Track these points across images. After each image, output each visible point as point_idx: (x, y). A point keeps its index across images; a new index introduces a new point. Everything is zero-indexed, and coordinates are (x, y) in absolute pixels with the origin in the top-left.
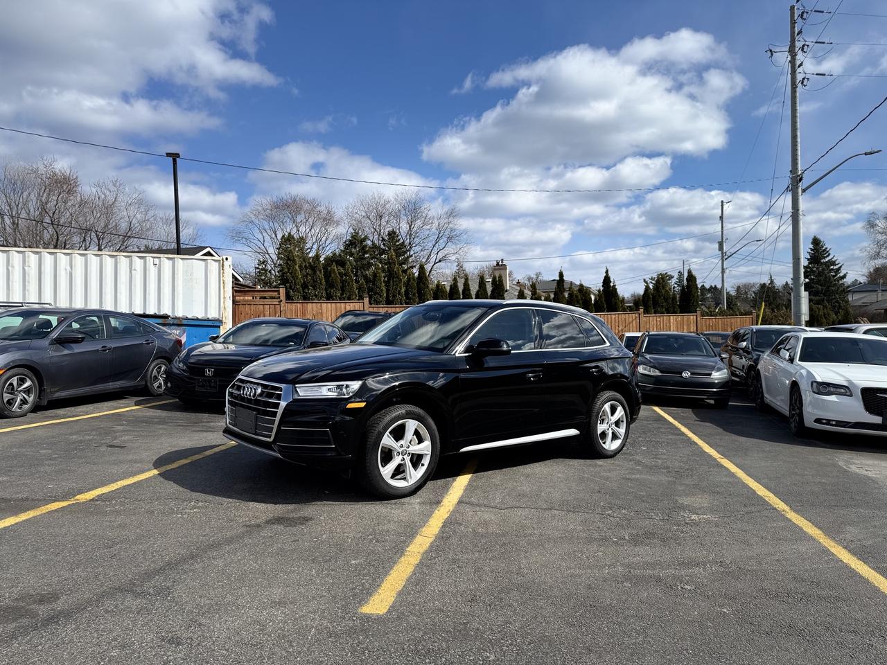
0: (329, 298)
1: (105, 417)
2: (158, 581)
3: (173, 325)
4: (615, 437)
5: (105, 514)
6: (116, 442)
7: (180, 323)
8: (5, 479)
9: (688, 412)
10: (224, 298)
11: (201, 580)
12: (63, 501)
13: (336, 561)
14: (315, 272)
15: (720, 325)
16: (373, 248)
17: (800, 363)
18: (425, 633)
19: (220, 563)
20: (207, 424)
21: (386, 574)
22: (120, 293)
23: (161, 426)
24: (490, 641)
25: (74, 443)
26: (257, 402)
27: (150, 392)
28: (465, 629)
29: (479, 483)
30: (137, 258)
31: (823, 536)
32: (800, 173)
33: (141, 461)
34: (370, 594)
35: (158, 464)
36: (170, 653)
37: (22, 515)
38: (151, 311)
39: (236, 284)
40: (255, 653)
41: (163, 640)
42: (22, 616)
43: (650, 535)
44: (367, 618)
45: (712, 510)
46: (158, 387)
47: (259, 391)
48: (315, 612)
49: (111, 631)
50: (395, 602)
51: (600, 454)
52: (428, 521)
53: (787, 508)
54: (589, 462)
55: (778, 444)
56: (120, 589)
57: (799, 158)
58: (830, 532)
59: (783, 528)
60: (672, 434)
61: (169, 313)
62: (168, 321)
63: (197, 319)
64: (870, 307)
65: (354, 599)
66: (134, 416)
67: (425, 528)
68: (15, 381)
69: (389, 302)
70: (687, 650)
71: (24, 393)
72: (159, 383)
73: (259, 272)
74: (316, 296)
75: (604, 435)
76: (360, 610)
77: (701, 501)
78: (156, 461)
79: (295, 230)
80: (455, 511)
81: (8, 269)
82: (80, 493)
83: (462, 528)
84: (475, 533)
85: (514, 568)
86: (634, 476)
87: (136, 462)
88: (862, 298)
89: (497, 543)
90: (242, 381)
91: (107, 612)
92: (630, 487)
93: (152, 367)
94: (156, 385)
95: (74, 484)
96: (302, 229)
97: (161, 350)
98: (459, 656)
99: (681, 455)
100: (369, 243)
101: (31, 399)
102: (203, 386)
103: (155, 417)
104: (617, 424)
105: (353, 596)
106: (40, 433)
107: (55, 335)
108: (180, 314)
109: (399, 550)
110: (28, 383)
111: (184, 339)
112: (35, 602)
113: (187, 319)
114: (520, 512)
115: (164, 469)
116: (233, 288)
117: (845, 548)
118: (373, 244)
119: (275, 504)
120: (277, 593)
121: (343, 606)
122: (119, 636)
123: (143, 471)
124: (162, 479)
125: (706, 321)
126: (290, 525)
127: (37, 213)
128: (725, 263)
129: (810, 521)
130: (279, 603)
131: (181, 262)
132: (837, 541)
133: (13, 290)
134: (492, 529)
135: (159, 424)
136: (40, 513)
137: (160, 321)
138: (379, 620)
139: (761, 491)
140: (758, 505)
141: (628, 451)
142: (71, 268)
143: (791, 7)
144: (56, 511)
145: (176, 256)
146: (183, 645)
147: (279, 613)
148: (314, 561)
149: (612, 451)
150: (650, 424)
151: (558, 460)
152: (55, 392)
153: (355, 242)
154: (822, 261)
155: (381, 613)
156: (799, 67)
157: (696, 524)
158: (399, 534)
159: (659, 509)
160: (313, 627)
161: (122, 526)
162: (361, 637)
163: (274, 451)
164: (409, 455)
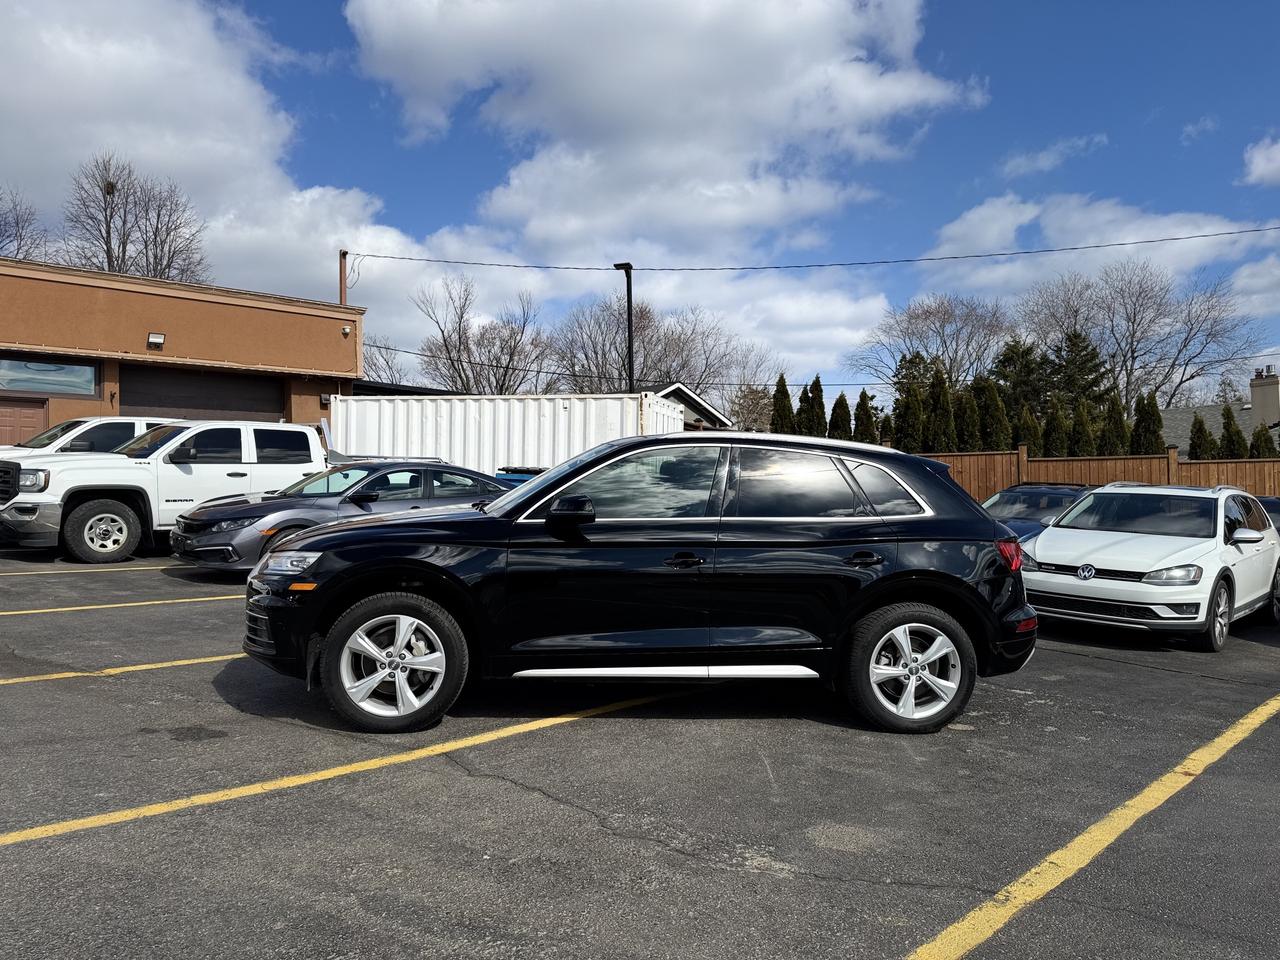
12: (85, 672)
13: (88, 789)
21: (82, 817)
22: (528, 445)
30: (546, 401)
81: (422, 421)
107: (351, 493)
131: (592, 404)
133: (426, 445)
145: (587, 396)
149: (913, 720)
164: (404, 669)
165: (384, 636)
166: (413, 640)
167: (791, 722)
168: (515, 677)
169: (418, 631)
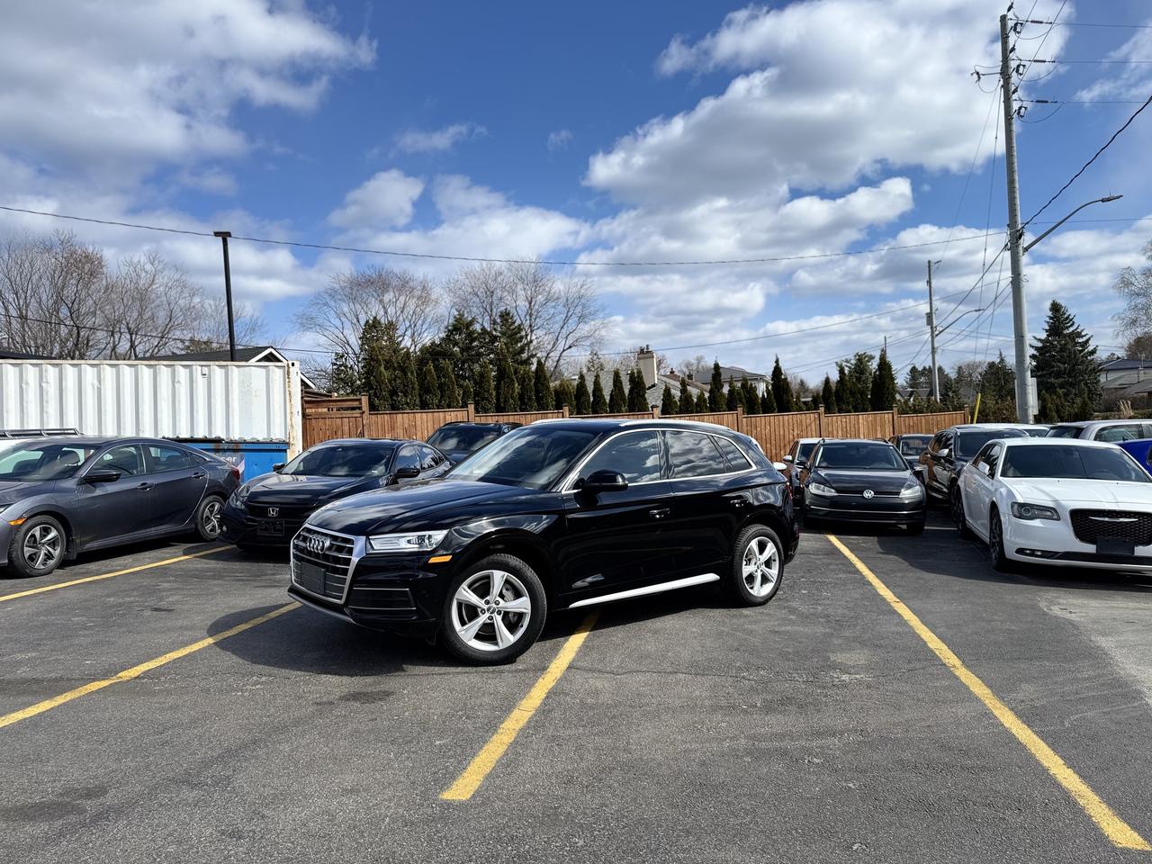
0: (424, 406)
1: (147, 571)
2: (217, 770)
3: (228, 450)
4: (765, 580)
5: (153, 694)
6: (163, 604)
7: (236, 447)
8: (34, 654)
9: (871, 542)
10: (292, 413)
11: (265, 767)
12: (104, 679)
13: (418, 743)
14: (405, 374)
15: (923, 424)
16: (482, 334)
17: (1001, 478)
18: (510, 819)
19: (286, 748)
20: (272, 577)
21: (474, 755)
22: (162, 412)
23: (216, 582)
24: (581, 826)
25: (111, 607)
26: (326, 557)
27: (201, 536)
28: (555, 814)
29: (596, 643)
30: (181, 368)
31: (991, 696)
32: (1020, 226)
33: (192, 628)
34: (453, 778)
35: (214, 629)
36: (230, 848)
37: (58, 697)
38: (200, 434)
39: (306, 392)
40: (323, 845)
41: (223, 834)
42: (68, 813)
43: (786, 701)
44: (448, 805)
45: (867, 669)
46: (211, 530)
47: (327, 544)
48: (390, 800)
49: (166, 826)
50: (481, 787)
51: (746, 602)
52: (529, 691)
53: (958, 663)
54: (734, 611)
55: (972, 581)
56: (174, 781)
57: (1018, 208)
58: (998, 691)
59: (946, 688)
60: (844, 572)
61: (223, 436)
62: (222, 446)
63: (258, 442)
64: (1129, 390)
65: (435, 785)
66: (182, 569)
67: (524, 700)
68: (37, 531)
69: (500, 409)
70: (796, 830)
71: (49, 546)
72: (213, 526)
73: (338, 369)
74: (407, 404)
75: (751, 578)
76: (441, 796)
77: (858, 657)
78: (211, 626)
79: (382, 312)
80: (564, 678)
81: (21, 387)
82: (123, 669)
83: (568, 699)
84: (583, 704)
85: (620, 744)
86: (783, 628)
87: (186, 628)
88: (1120, 378)
89: (606, 716)
90: (309, 531)
91: (161, 805)
92: (775, 642)
93: (203, 506)
94: (208, 528)
95: (115, 659)
96: (391, 310)
97: (214, 484)
98: (545, 842)
99: (848, 599)
100: (477, 327)
101: (57, 552)
102: (266, 529)
103: (208, 570)
104: (768, 563)
105: (434, 781)
106: (71, 595)
107: (83, 473)
108: (236, 436)
109: (492, 727)
110: (53, 534)
111: (241, 468)
112: (81, 797)
113: (245, 442)
114: (640, 677)
115: (220, 637)
116: (302, 398)
117: (1012, 709)
118: (483, 329)
119: (352, 676)
120: (349, 779)
121: (422, 792)
122: (176, 831)
123: (196, 641)
124: (218, 650)
125: (904, 420)
126: (368, 701)
127: (51, 302)
128: (935, 340)
129: (980, 678)
130: (352, 791)
131: (235, 370)
132: (1004, 702)
133: (27, 413)
134: (605, 698)
135: (215, 579)
136: (79, 695)
137: (212, 446)
138: (462, 806)
139: (934, 643)
140: (926, 660)
141: (784, 596)
142: (100, 382)
143: (1001, 17)
144: (98, 692)
145: (229, 363)
146: (244, 839)
147: (350, 802)
148: (392, 743)
149: (762, 597)
150: (820, 559)
151: (696, 610)
152: (88, 542)
153: (460, 326)
154: (1066, 332)
155: (464, 799)
156: (1014, 93)
157: (844, 685)
158: (494, 709)
159: (804, 669)
160: (387, 816)
161: (174, 708)
162: (439, 826)
163: (345, 614)
164: (499, 613)
165: (483, 589)
166: (504, 591)
167: (693, 610)
168: (571, 609)
169: (507, 582)
